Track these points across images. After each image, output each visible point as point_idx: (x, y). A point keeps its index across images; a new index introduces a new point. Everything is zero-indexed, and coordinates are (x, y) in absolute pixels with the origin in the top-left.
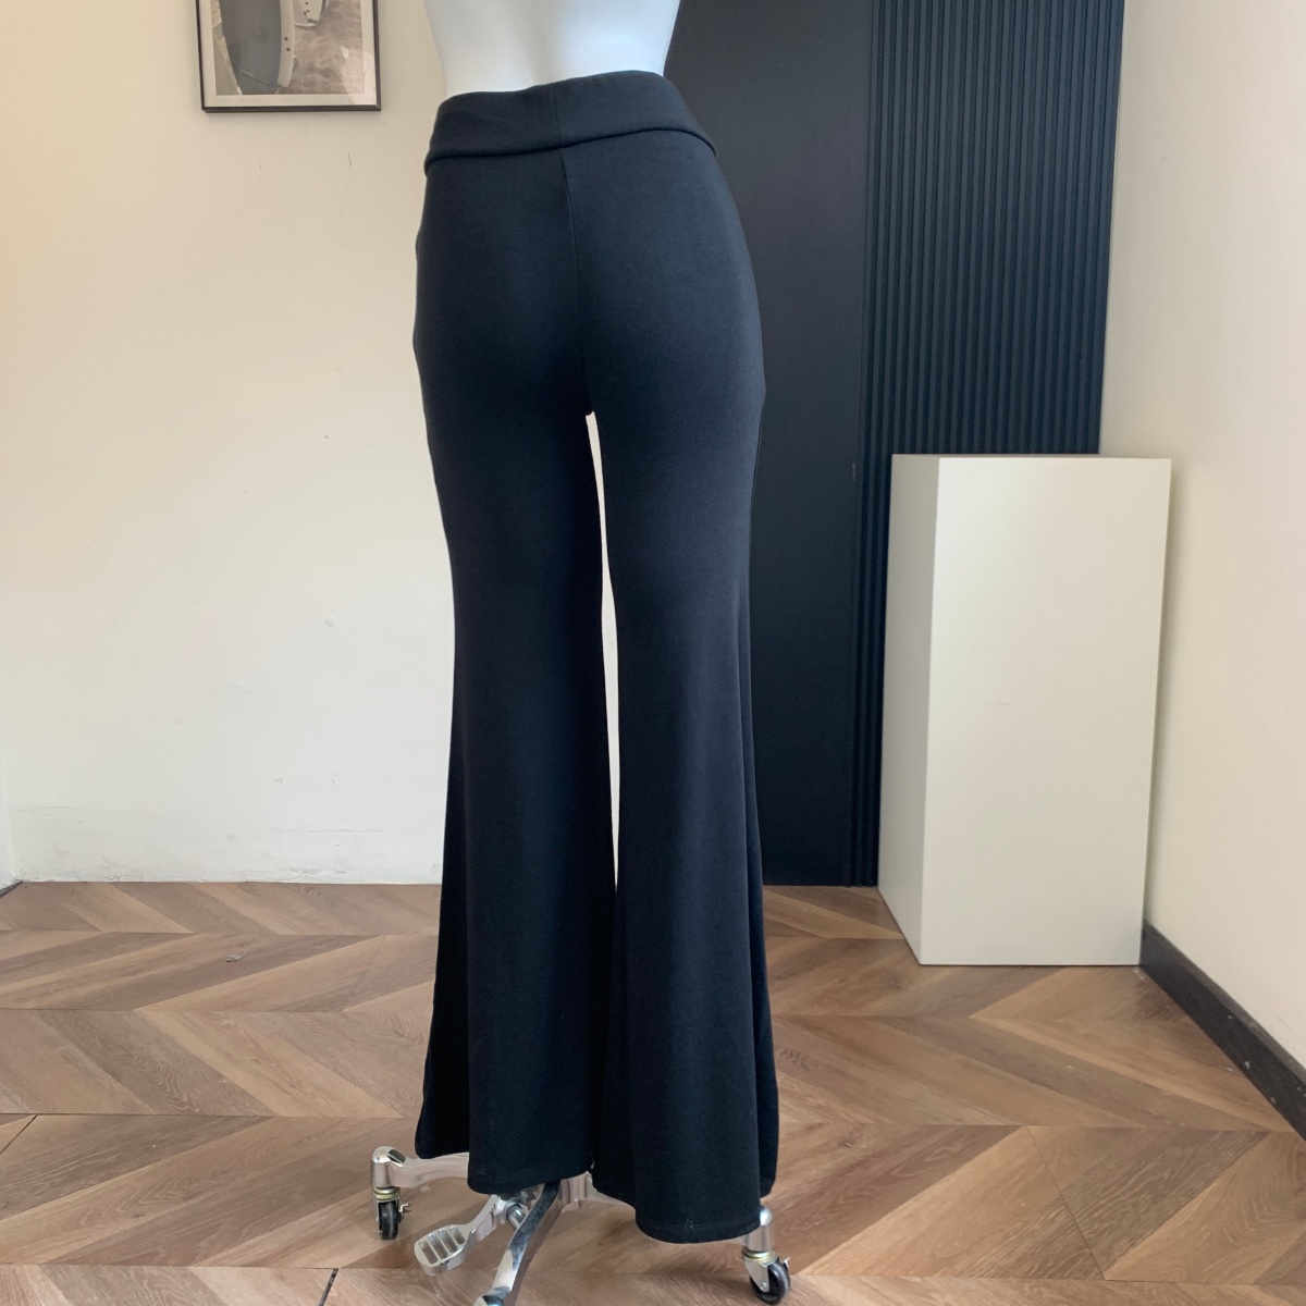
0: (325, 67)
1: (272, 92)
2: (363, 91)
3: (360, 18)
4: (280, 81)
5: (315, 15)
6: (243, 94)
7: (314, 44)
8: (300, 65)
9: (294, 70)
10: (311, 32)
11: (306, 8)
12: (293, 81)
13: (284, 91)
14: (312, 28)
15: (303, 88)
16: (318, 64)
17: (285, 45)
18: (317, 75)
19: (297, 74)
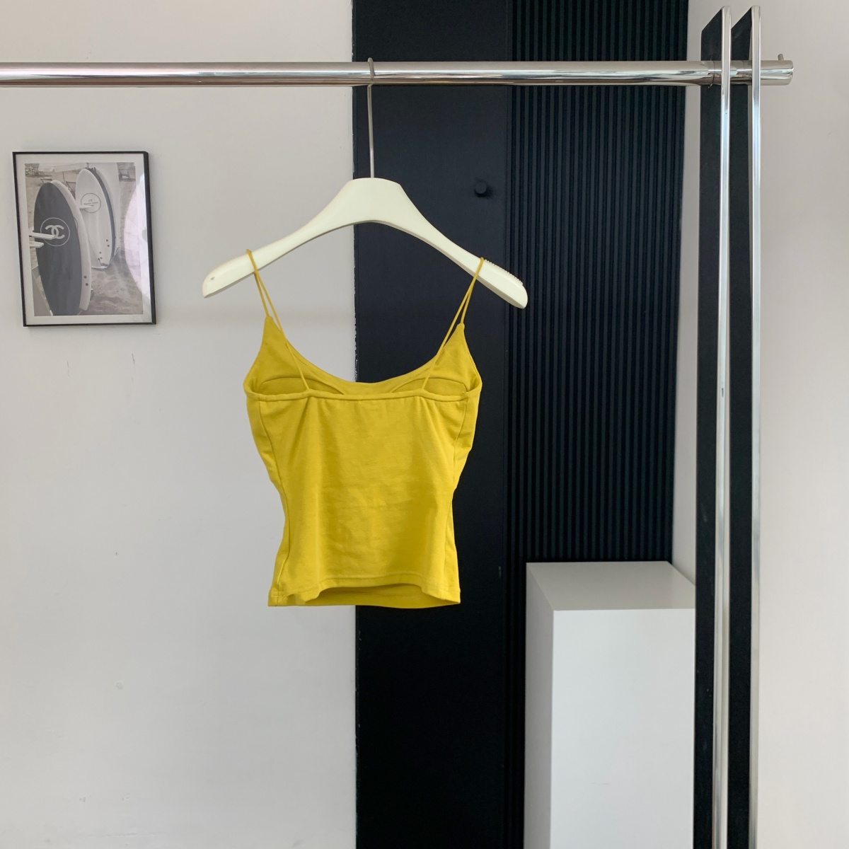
0: (113, 296)
1: (75, 314)
4: (81, 306)
5: (106, 259)
6: (54, 315)
7: (106, 280)
8: (95, 295)
9: (91, 299)
10: (104, 273)
11: (100, 256)
12: (90, 306)
13: (84, 313)
14: (104, 270)
15: (96, 311)
16: (109, 294)
17: (84, 281)
18: (107, 302)
19: (93, 301)
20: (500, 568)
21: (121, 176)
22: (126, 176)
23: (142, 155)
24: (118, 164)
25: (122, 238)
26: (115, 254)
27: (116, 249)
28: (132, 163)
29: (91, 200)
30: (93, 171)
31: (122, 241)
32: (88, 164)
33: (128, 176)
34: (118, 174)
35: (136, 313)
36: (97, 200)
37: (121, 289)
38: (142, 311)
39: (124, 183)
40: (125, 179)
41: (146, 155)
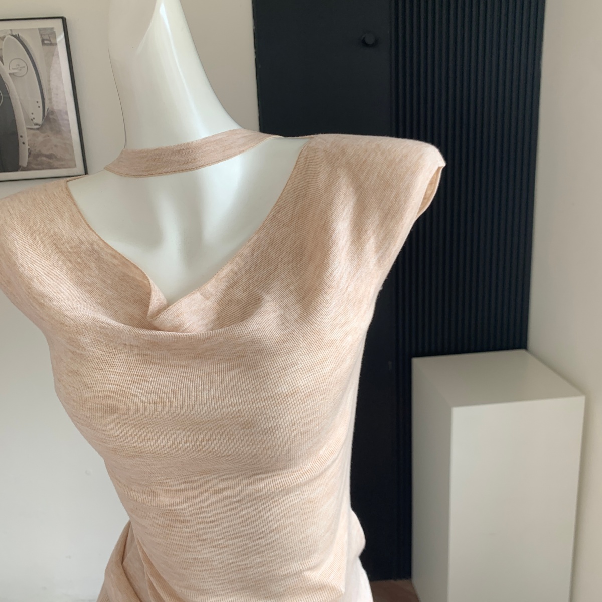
0: (48, 153)
1: (16, 170)
2: (75, 166)
3: (68, 121)
4: (20, 163)
5: (39, 119)
7: (40, 139)
8: (32, 153)
9: (29, 156)
10: (38, 132)
11: (32, 117)
12: (29, 163)
13: (24, 169)
14: (38, 129)
15: (35, 166)
16: (45, 151)
17: (20, 139)
18: (44, 158)
19: (30, 158)
20: (390, 363)
21: (43, 41)
22: (47, 40)
23: (60, 21)
24: (40, 29)
25: (50, 99)
26: (46, 114)
27: (46, 111)
28: (52, 29)
29: (18, 65)
30: (17, 37)
31: (51, 103)
32: (11, 30)
33: (50, 40)
34: (40, 40)
35: (70, 167)
36: (24, 64)
37: (56, 146)
38: (75, 165)
39: (46, 47)
40: (47, 44)
41: (64, 20)
